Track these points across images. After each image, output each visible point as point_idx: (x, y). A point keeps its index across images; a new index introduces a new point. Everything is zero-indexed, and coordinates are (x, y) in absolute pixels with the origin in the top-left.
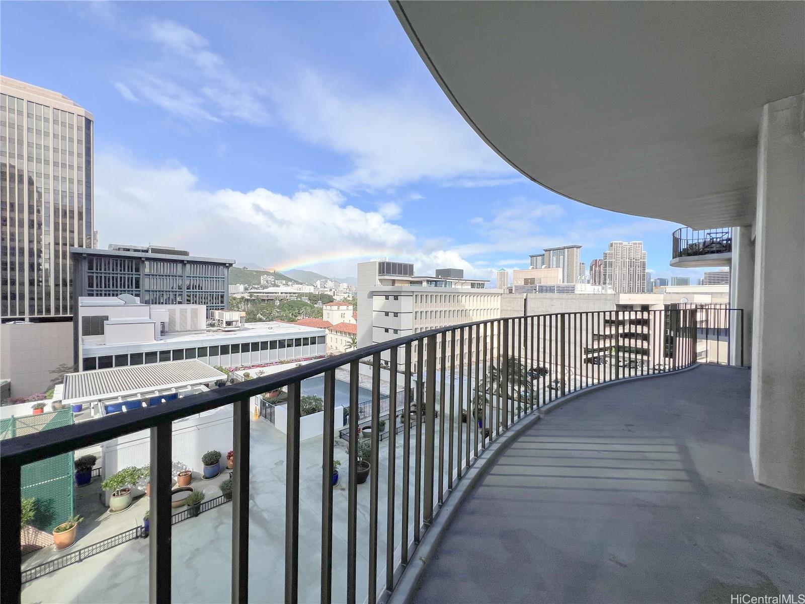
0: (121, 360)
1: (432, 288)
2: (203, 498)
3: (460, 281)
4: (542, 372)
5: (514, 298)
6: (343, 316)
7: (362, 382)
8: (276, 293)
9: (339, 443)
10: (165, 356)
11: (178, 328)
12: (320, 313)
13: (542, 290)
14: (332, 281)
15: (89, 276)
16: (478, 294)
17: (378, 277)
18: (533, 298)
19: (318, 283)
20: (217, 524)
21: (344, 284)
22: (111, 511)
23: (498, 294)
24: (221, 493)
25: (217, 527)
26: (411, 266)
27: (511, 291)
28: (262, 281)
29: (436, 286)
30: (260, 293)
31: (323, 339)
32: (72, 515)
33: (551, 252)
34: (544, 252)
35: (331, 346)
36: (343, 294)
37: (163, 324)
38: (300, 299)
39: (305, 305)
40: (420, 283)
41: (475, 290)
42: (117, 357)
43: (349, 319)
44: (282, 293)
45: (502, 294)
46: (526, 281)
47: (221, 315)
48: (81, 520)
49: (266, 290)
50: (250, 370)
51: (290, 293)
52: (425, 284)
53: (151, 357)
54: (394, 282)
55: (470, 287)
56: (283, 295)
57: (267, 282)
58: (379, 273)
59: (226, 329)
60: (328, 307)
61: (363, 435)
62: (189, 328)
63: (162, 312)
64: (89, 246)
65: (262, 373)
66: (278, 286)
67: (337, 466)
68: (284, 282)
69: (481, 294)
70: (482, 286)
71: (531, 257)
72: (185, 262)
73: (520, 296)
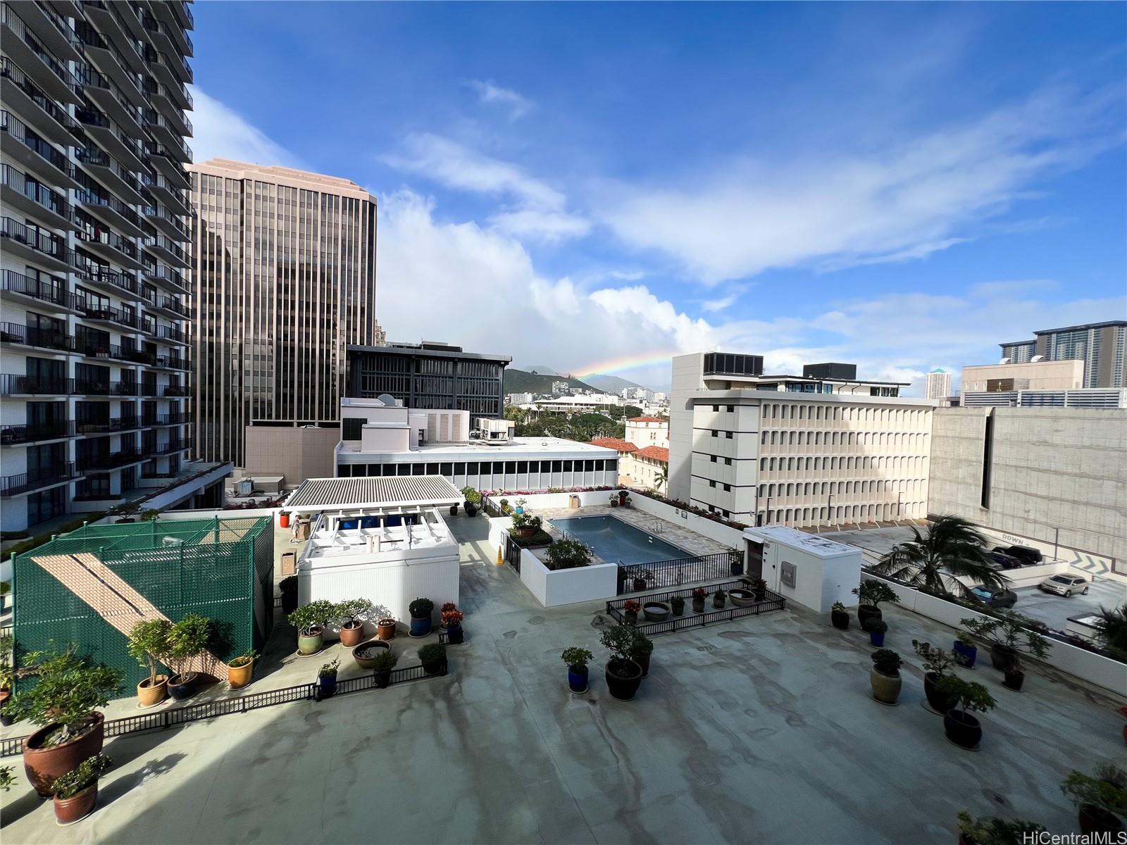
0: (374, 470)
1: (797, 394)
2: (395, 664)
3: (848, 384)
4: (1029, 557)
5: (962, 415)
6: (653, 436)
7: (661, 532)
8: (568, 404)
9: (604, 621)
10: (418, 468)
11: (438, 438)
12: (621, 432)
13: (1029, 400)
14: (643, 390)
15: (363, 377)
16: (884, 407)
17: (703, 377)
18: (1007, 417)
19: (625, 392)
20: (403, 707)
21: (660, 393)
22: (300, 653)
23: (927, 408)
24: (420, 662)
25: (402, 711)
26: (759, 360)
27: (955, 403)
28: (554, 389)
29: (802, 390)
30: (550, 403)
31: (613, 464)
32: (251, 648)
33: (1054, 336)
34: (1035, 337)
35: (635, 479)
36: (658, 408)
37: (422, 432)
38: (597, 413)
39: (605, 420)
40: (774, 386)
41: (879, 399)
42: (370, 466)
43: (662, 441)
44: (576, 404)
45: (934, 408)
46: (992, 385)
47: (486, 425)
48: (257, 657)
49: (557, 401)
50: (510, 497)
51: (587, 405)
52: (782, 388)
53: (404, 469)
54: (728, 385)
55: (869, 394)
56: (578, 406)
57: (559, 390)
58: (705, 371)
59: (491, 443)
60: (633, 424)
61: (644, 616)
62: (450, 438)
63: (420, 417)
64: (369, 343)
65: (524, 502)
66: (573, 395)
67: (589, 660)
68: (580, 390)
69: (891, 407)
70: (894, 393)
71: (1004, 346)
72: (456, 360)
73: (976, 411)
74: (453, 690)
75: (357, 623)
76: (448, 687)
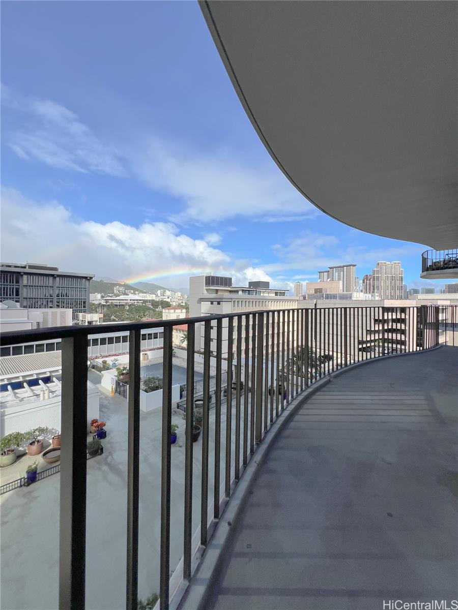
1: (246, 296)
3: (267, 290)
4: (329, 358)
5: (307, 303)
8: (126, 300)
9: (176, 412)
10: (39, 348)
12: (160, 315)
13: (328, 297)
14: (169, 291)
16: (280, 300)
17: (205, 288)
19: (159, 292)
21: (178, 293)
23: (295, 300)
26: (230, 279)
27: (304, 298)
28: (115, 291)
29: (249, 294)
30: (114, 300)
33: (334, 269)
34: (329, 269)
36: (178, 301)
37: (38, 323)
38: (144, 305)
39: (149, 309)
40: (237, 292)
41: (278, 297)
44: (130, 300)
45: (298, 300)
46: (316, 291)
47: (84, 317)
49: (117, 298)
50: (108, 358)
51: (137, 300)
52: (240, 293)
53: (29, 348)
54: (217, 291)
55: (274, 295)
56: (132, 301)
57: (119, 292)
58: (206, 285)
60: (167, 311)
61: (196, 406)
63: (37, 314)
65: (116, 360)
66: (128, 295)
67: (176, 429)
68: (132, 291)
69: (283, 300)
70: (283, 294)
71: (320, 272)
72: (55, 276)
73: (311, 302)
74: (109, 460)
75: (38, 441)
76: (106, 459)
